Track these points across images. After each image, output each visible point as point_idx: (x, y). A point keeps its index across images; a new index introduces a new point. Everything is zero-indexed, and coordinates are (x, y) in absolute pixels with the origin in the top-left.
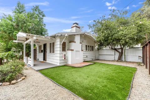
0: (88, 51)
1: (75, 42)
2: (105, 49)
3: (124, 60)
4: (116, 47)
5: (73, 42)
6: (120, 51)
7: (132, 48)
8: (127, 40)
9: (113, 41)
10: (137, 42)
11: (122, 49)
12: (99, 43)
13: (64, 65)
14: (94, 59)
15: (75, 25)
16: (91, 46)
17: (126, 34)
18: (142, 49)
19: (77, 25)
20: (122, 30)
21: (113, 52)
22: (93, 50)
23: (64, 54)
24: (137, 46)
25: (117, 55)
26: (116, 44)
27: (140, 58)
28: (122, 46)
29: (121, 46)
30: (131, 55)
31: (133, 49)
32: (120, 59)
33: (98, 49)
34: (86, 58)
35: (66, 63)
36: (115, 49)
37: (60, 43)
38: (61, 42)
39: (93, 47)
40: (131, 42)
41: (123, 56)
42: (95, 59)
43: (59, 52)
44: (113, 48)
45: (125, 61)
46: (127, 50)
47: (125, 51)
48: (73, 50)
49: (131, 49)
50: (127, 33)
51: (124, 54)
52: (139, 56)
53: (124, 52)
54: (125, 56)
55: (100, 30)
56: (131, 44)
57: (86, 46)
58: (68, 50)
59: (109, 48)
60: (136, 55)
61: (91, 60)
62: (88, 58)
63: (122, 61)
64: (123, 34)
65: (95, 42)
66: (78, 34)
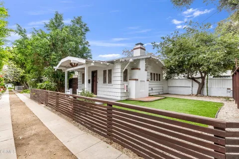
0: (153, 81)
1: (140, 69)
2: (177, 78)
3: (205, 93)
4: (194, 76)
5: (138, 69)
6: (200, 81)
7: (218, 76)
8: (211, 66)
9: (191, 67)
10: (225, 68)
11: (203, 78)
12: (169, 70)
13: (126, 100)
14: (160, 93)
15: (139, 46)
16: (157, 74)
17: (209, 58)
18: (231, 78)
19: (141, 47)
20: (203, 52)
21: (189, 83)
22: (160, 80)
23: (126, 85)
24: (224, 74)
25: (196, 87)
26: (194, 71)
27: (229, 91)
28: (203, 74)
29: (201, 73)
30: (217, 87)
31: (219, 78)
32: (200, 92)
33: (167, 79)
34: (151, 92)
35: (127, 98)
36: (193, 79)
37: (121, 71)
38: (122, 69)
39: (159, 75)
40: (216, 68)
41: (205, 89)
42: (162, 93)
43: (119, 82)
44: (190, 77)
45: (208, 95)
46: (211, 79)
47: (207, 81)
48: (137, 80)
49: (217, 78)
50: (210, 56)
51: (205, 85)
52: (228, 89)
53: (206, 83)
54: (207, 88)
55: (171, 51)
56: (216, 71)
57: (151, 74)
58: (130, 80)
59: (184, 77)
60: (224, 87)
61: (158, 93)
62: (153, 91)
63: (203, 96)
64: (204, 57)
65: (163, 68)
66: (143, 59)
